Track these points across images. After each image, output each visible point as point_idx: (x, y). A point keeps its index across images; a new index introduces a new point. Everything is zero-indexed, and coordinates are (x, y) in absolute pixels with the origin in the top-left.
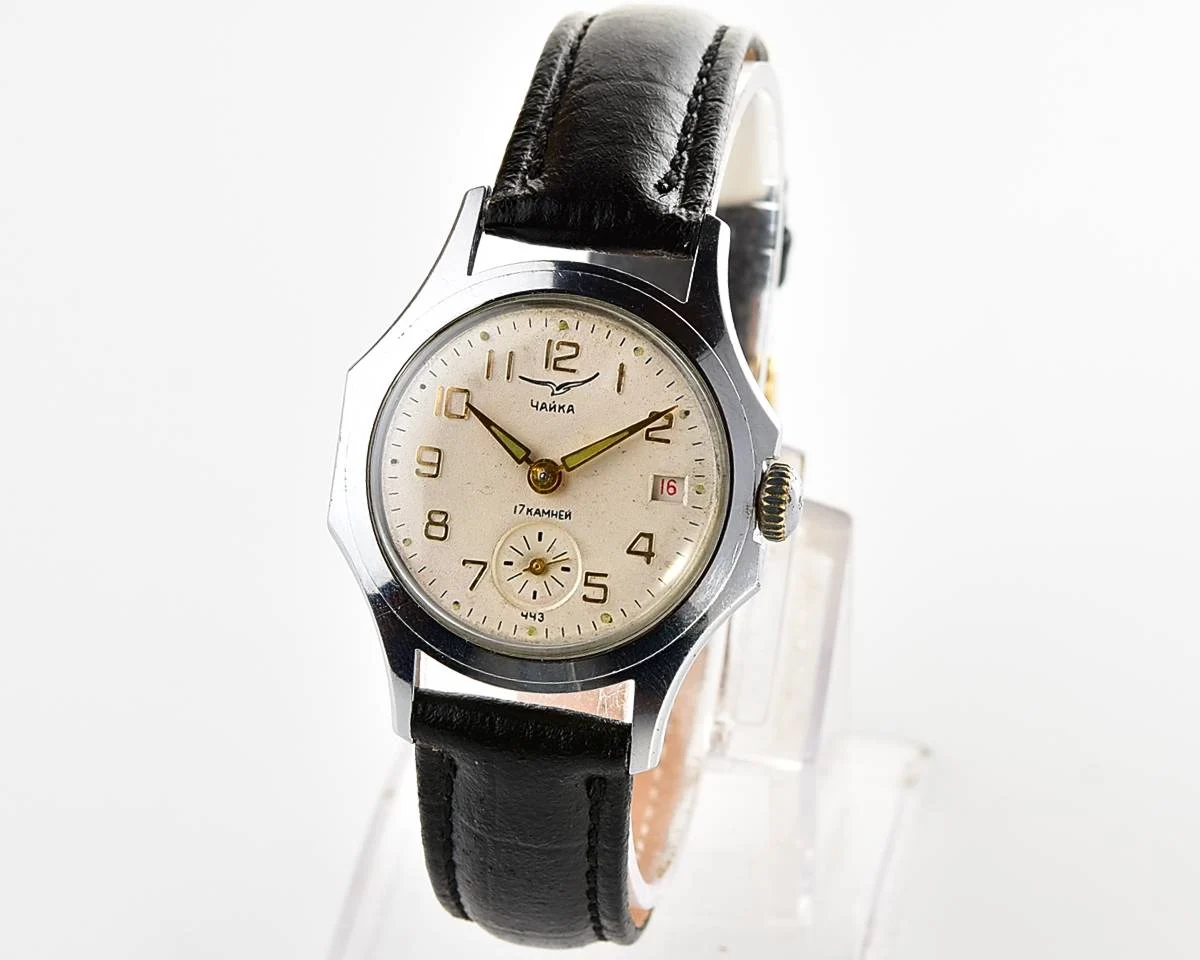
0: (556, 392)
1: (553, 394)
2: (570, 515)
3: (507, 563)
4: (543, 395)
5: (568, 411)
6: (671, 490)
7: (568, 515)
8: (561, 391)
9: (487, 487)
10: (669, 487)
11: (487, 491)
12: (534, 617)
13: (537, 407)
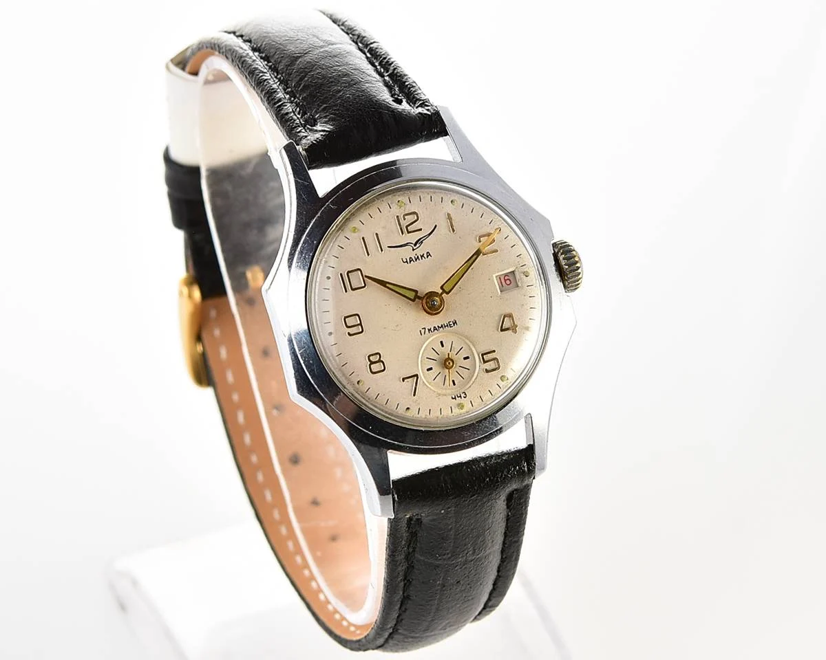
0: (415, 248)
1: (413, 250)
2: (456, 322)
3: (428, 370)
4: (407, 252)
5: (427, 257)
6: (508, 282)
7: (455, 323)
8: (418, 245)
9: (397, 325)
10: (505, 280)
11: (398, 328)
12: (460, 397)
13: (407, 262)
